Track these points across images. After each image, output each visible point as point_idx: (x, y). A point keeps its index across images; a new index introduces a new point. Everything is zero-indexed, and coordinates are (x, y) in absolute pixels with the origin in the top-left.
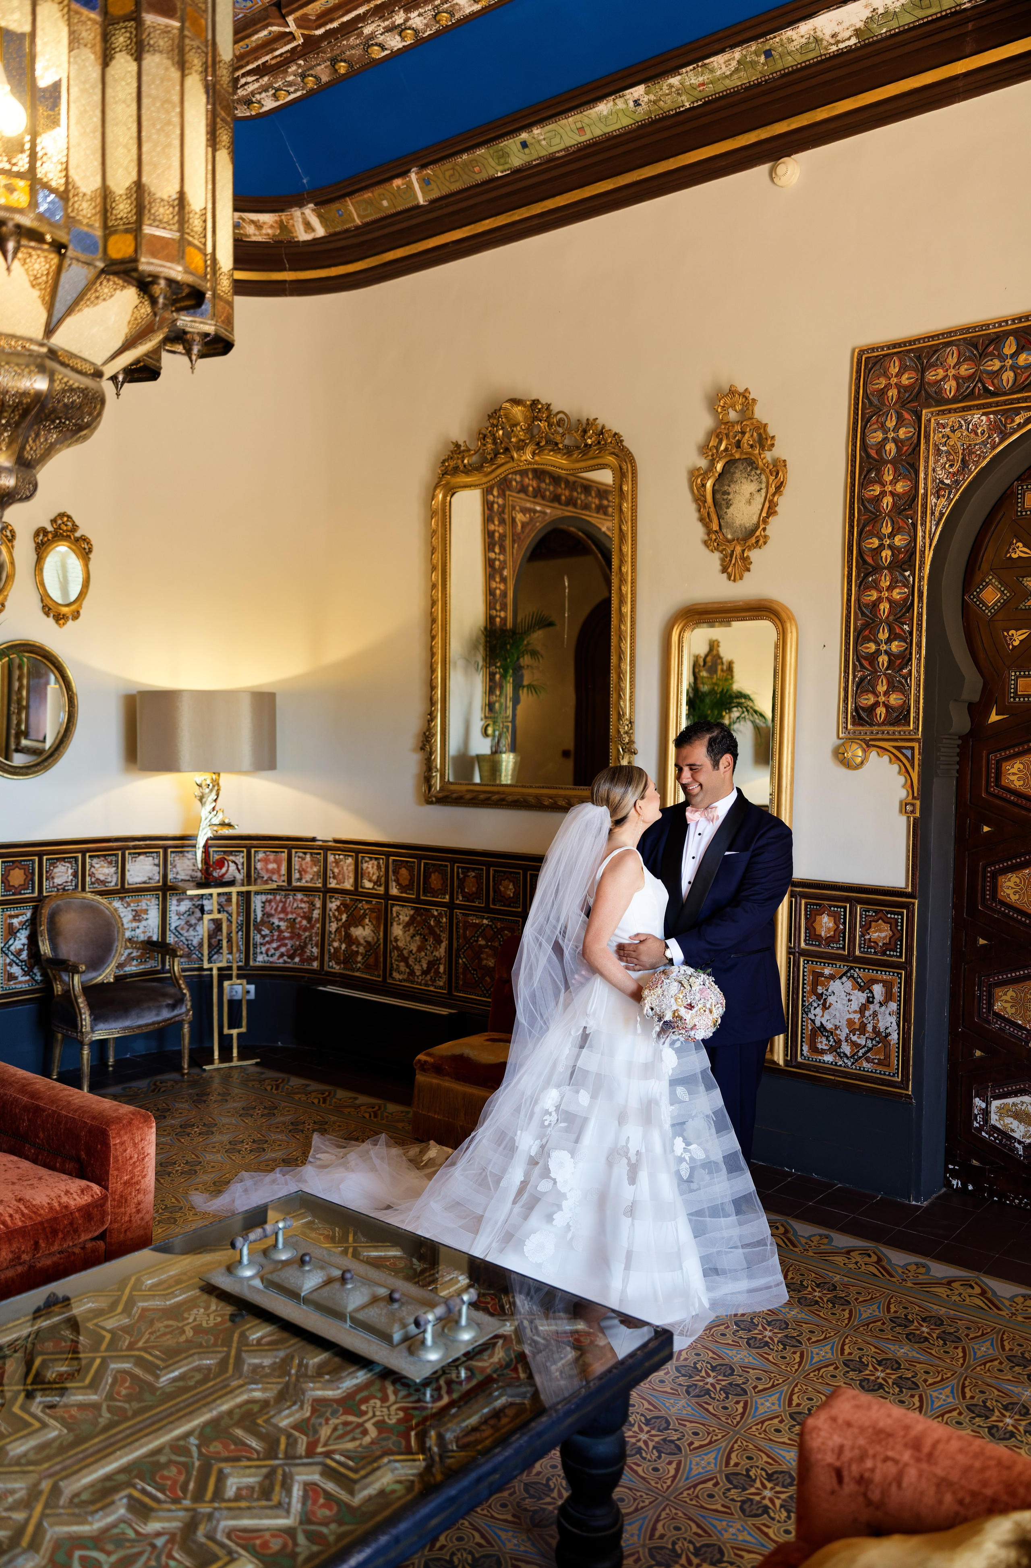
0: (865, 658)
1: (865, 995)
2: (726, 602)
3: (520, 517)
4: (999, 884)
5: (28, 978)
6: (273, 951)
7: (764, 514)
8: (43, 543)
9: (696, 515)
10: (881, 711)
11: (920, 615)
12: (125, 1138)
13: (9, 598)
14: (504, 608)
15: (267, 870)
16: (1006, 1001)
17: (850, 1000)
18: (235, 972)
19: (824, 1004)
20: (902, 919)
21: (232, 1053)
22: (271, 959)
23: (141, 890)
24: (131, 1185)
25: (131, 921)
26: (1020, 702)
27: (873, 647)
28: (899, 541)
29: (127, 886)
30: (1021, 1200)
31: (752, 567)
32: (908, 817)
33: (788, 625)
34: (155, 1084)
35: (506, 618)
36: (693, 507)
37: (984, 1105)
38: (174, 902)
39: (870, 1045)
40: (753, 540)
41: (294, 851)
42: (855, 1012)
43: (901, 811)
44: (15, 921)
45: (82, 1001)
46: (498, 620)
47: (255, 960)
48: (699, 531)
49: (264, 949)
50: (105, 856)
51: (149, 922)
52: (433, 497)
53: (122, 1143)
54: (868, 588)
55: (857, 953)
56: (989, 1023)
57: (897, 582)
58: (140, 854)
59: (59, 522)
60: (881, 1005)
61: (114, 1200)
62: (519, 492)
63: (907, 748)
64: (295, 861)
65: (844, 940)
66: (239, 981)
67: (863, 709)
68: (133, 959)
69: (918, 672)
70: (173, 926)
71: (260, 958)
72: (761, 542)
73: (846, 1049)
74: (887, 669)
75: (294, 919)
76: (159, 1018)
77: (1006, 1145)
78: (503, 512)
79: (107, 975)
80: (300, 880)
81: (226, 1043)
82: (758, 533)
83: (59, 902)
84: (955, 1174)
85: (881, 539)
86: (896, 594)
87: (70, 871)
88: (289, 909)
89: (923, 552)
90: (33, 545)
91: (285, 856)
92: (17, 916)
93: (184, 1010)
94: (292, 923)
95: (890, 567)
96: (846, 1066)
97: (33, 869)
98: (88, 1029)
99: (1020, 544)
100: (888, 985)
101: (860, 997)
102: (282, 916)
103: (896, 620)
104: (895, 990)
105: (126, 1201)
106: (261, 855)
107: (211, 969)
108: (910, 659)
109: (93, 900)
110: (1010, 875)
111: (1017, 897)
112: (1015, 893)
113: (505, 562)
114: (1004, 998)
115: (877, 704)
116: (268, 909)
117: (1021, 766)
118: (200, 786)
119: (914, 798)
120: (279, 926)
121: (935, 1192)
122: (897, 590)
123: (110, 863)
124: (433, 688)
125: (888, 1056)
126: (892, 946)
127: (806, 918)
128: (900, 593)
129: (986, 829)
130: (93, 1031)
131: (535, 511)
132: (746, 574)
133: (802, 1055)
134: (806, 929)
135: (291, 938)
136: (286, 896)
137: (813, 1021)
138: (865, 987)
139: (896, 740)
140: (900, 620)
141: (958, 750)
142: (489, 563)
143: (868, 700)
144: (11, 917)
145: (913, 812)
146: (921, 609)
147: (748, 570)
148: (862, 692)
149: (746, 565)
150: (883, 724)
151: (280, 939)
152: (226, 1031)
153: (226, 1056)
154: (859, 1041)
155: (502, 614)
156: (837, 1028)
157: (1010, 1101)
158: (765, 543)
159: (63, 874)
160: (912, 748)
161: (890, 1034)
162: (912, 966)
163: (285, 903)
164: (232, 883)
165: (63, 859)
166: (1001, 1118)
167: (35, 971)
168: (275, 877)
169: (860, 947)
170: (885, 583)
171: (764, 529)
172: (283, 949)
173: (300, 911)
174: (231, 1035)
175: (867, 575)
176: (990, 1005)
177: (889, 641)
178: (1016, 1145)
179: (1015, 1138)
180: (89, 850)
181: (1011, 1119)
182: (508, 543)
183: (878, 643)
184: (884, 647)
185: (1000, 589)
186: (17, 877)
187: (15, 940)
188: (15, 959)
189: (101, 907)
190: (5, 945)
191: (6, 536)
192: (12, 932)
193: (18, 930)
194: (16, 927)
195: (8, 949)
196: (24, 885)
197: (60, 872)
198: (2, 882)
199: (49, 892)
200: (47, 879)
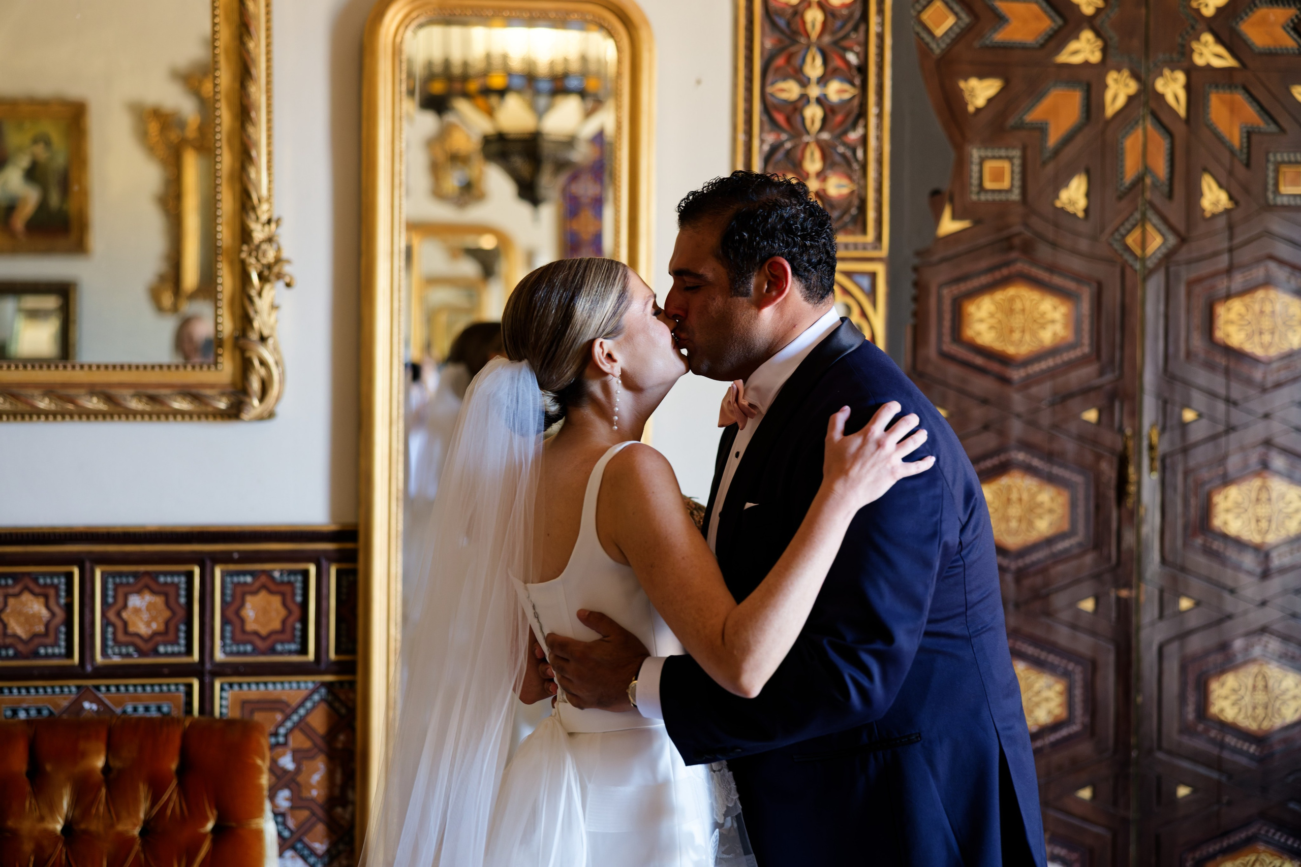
0: (781, 110)
11: (881, 37)
26: (985, 201)
27: (794, 89)
63: (863, 273)
69: (879, 139)
74: (822, 129)
103: (836, 43)
108: (863, 115)
117: (992, 308)
140: (840, 46)
160: (873, 274)
177: (823, 81)
183: (804, 83)
184: (814, 92)
185: (951, 9)
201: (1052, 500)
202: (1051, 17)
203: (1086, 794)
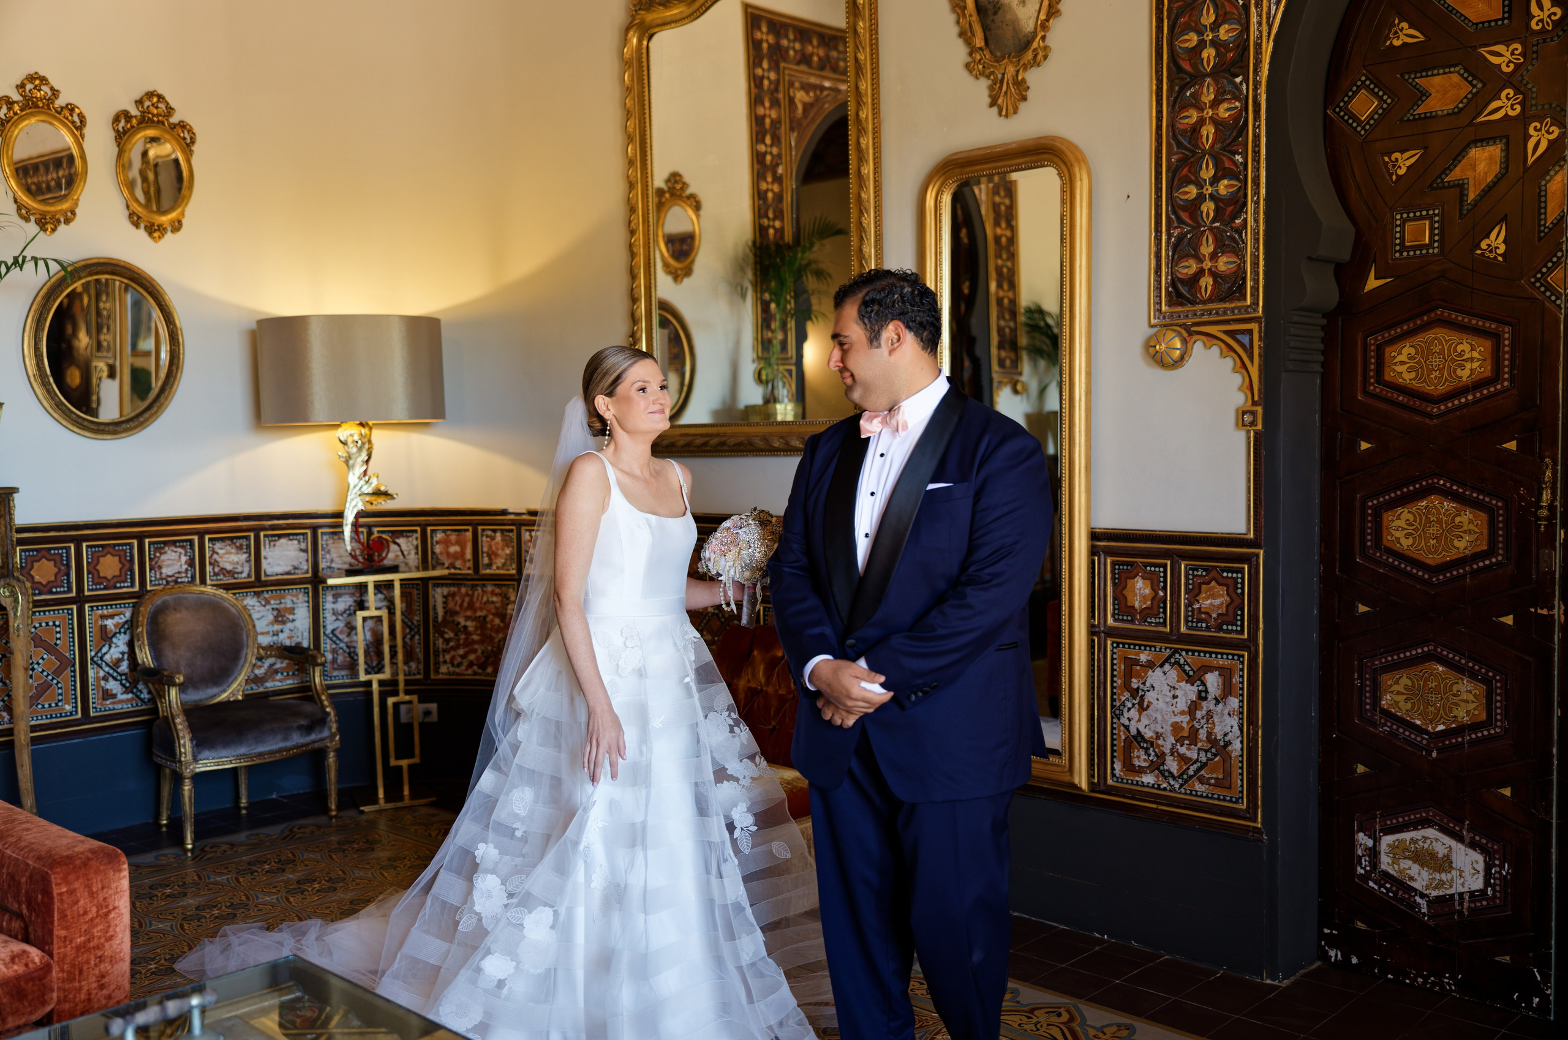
0: (1184, 209)
1: (1195, 688)
2: (994, 147)
3: (800, 96)
4: (1385, 523)
5: (130, 696)
6: (459, 659)
7: (1043, 17)
8: (125, 132)
9: (955, 30)
10: (1207, 282)
11: (1257, 137)
12: (77, 885)
13: (80, 203)
14: (779, 215)
15: (448, 555)
16: (1399, 693)
17: (1175, 697)
18: (401, 686)
19: (1141, 703)
20: (1243, 578)
21: (402, 790)
22: (458, 670)
23: (283, 583)
24: (89, 950)
25: (272, 623)
26: (1408, 258)
27: (1192, 191)
28: (1225, 33)
29: (263, 578)
30: (1426, 978)
31: (1030, 94)
32: (1248, 432)
33: (1077, 170)
34: (291, 831)
35: (782, 229)
36: (952, 18)
37: (1370, 843)
38: (330, 598)
39: (1204, 759)
40: (1029, 55)
41: (480, 528)
42: (1182, 713)
43: (1237, 425)
44: (109, 623)
45: (180, 723)
46: (771, 231)
47: (437, 671)
48: (960, 51)
49: (448, 657)
50: (231, 539)
51: (297, 624)
52: (625, 41)
53: (72, 892)
54: (1184, 108)
55: (1183, 629)
56: (1375, 725)
57: (1224, 93)
58: (280, 536)
59: (147, 103)
60: (1217, 702)
61: (62, 971)
62: (799, 63)
63: (1243, 332)
64: (484, 541)
65: (1165, 612)
66: (407, 698)
67: (1182, 281)
68: (276, 672)
69: (1256, 221)
70: (329, 628)
71: (444, 669)
72: (1039, 57)
73: (1172, 765)
74: (1214, 220)
75: (485, 617)
76: (289, 744)
77: (1402, 900)
78: (777, 90)
79: (234, 690)
80: (489, 565)
81: (393, 777)
82: (1035, 45)
83: (167, 598)
84: (1333, 942)
85: (1200, 33)
86: (1223, 112)
87: (184, 559)
88: (477, 605)
89: (1258, 46)
90: (113, 134)
91: (469, 535)
92: (112, 616)
93: (326, 733)
94: (482, 622)
95: (1215, 74)
96: (1173, 790)
97: (132, 556)
98: (190, 757)
99: (1405, 25)
100: (1226, 674)
101: (1188, 692)
102: (469, 613)
103: (1224, 149)
104: (1236, 679)
105: (81, 972)
106: (439, 536)
107: (369, 684)
108: (1245, 204)
109: (214, 595)
110: (1399, 510)
111: (1410, 541)
112: (1407, 536)
113: (779, 156)
114: (1396, 688)
115: (1201, 273)
116: (451, 605)
117: (1412, 351)
118: (344, 443)
119: (1254, 403)
120: (465, 627)
121: (1303, 967)
122: (1225, 105)
123: (240, 548)
124: (634, 300)
125: (1228, 774)
126: (1230, 618)
127: (1114, 584)
128: (1228, 109)
129: (1364, 445)
130: (195, 760)
131: (822, 88)
132: (1023, 106)
133: (1113, 775)
134: (1115, 599)
135: (481, 642)
136: (474, 587)
137: (1127, 728)
138: (1195, 677)
139: (1228, 322)
140: (1228, 149)
141: (1322, 334)
142: (758, 158)
143: (1190, 267)
144: (103, 617)
145: (1253, 423)
146: (1258, 129)
147: (1025, 99)
148: (1181, 258)
149: (1021, 90)
150: (1210, 300)
151: (468, 643)
152: (393, 762)
153: (394, 793)
154: (1189, 754)
155: (777, 224)
156: (1158, 736)
157: (1407, 836)
158: (1045, 57)
159: (173, 562)
160: (1250, 332)
161: (1228, 744)
162: (1257, 645)
163: (472, 596)
164: (394, 569)
165: (174, 543)
166: (1395, 861)
167: (140, 686)
168: (458, 564)
169: (1187, 621)
170: (1208, 97)
171: (1043, 38)
172: (472, 657)
173: (491, 607)
174: (401, 767)
175: (1184, 88)
176: (1376, 699)
177: (1215, 180)
178: (1418, 899)
179: (1415, 890)
180: (209, 532)
181: (1409, 863)
182: (783, 130)
183: (1200, 185)
184: (1208, 190)
185: (1376, 95)
186: (109, 566)
187: (110, 647)
188: (111, 672)
189: (226, 604)
190: (96, 654)
191: (73, 122)
192: (106, 637)
193: (114, 635)
194: (111, 631)
195: (101, 658)
196: (120, 576)
197: (169, 559)
198: (89, 573)
199: (155, 585)
200: (151, 570)
201: (1470, 522)
202: (1470, 83)
203: (1507, 792)
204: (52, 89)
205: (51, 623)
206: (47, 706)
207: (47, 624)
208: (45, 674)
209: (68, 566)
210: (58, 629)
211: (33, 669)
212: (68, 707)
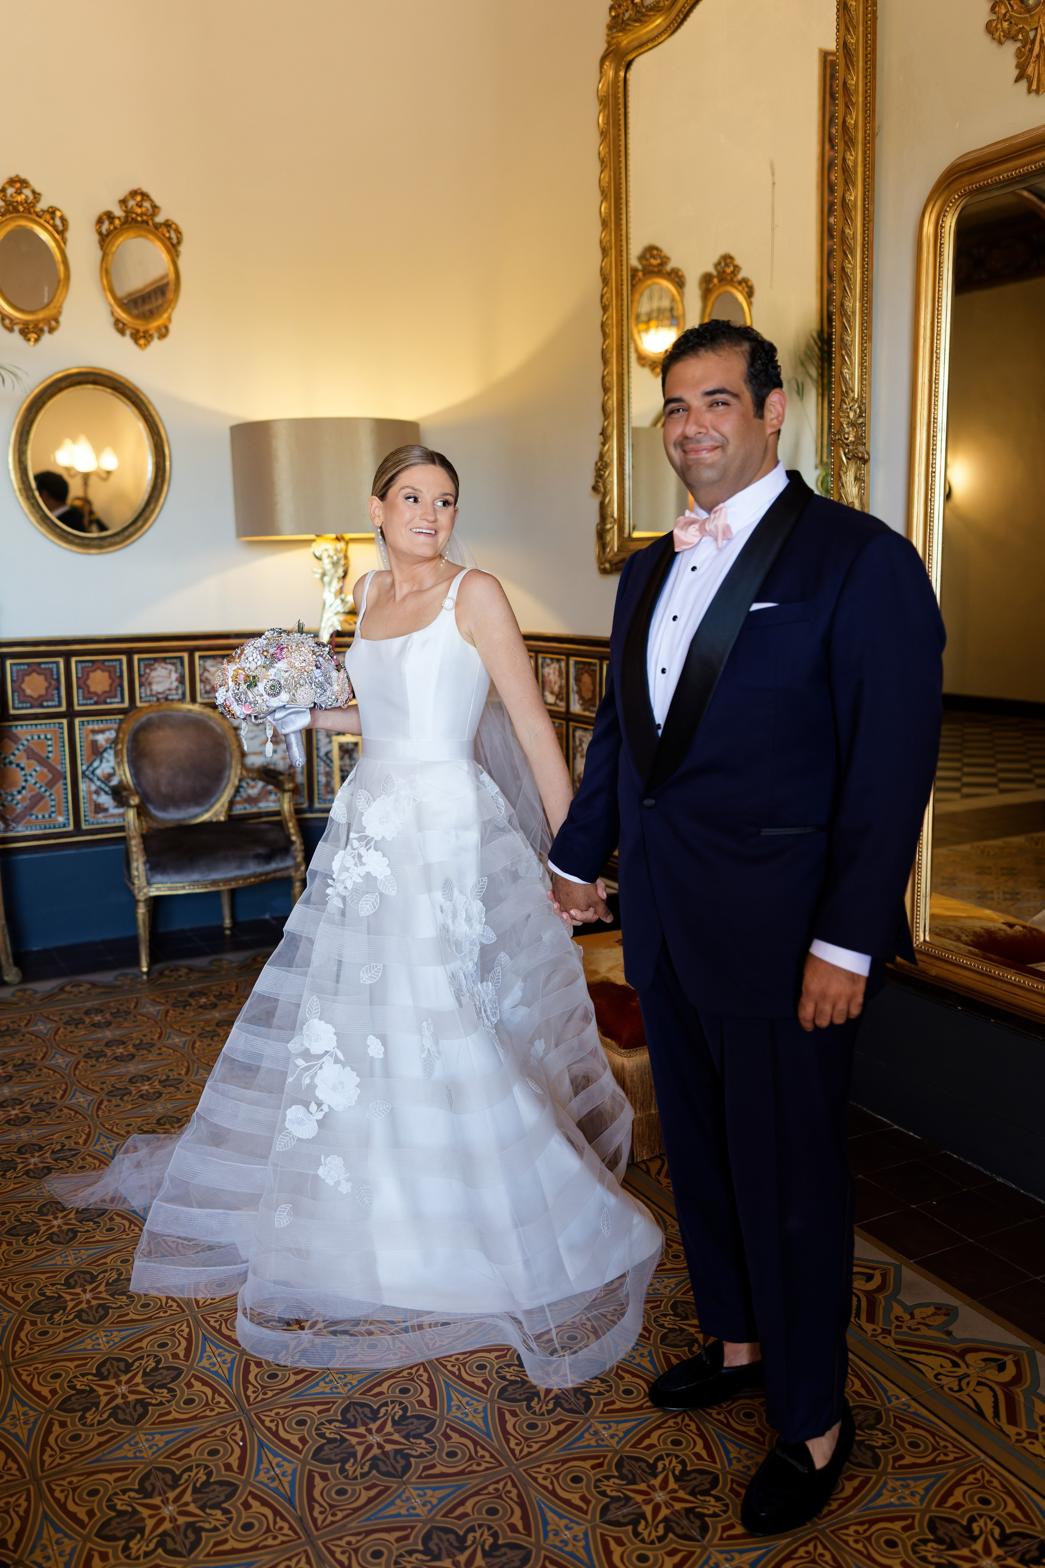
8: (109, 234)
13: (65, 310)
44: (101, 738)
45: (136, 844)
52: (601, 77)
59: (132, 202)
68: (270, 792)
79: (216, 811)
83: (154, 714)
87: (174, 676)
90: (96, 237)
92: (102, 731)
97: (122, 672)
98: (143, 880)
109: (202, 714)
118: (319, 559)
144: (94, 732)
159: (164, 678)
165: (164, 660)
180: (197, 649)
186: (99, 681)
187: (101, 761)
188: (103, 786)
189: (212, 723)
190: (88, 768)
191: (54, 226)
192: (97, 752)
193: (105, 750)
194: (102, 746)
195: (93, 772)
196: (110, 691)
197: (159, 676)
198: (79, 687)
199: (145, 702)
200: (141, 685)
204: (34, 192)
205: (42, 737)
206: (40, 816)
207: (39, 737)
208: (38, 785)
209: (58, 680)
210: (50, 743)
211: (26, 781)
212: (61, 819)
